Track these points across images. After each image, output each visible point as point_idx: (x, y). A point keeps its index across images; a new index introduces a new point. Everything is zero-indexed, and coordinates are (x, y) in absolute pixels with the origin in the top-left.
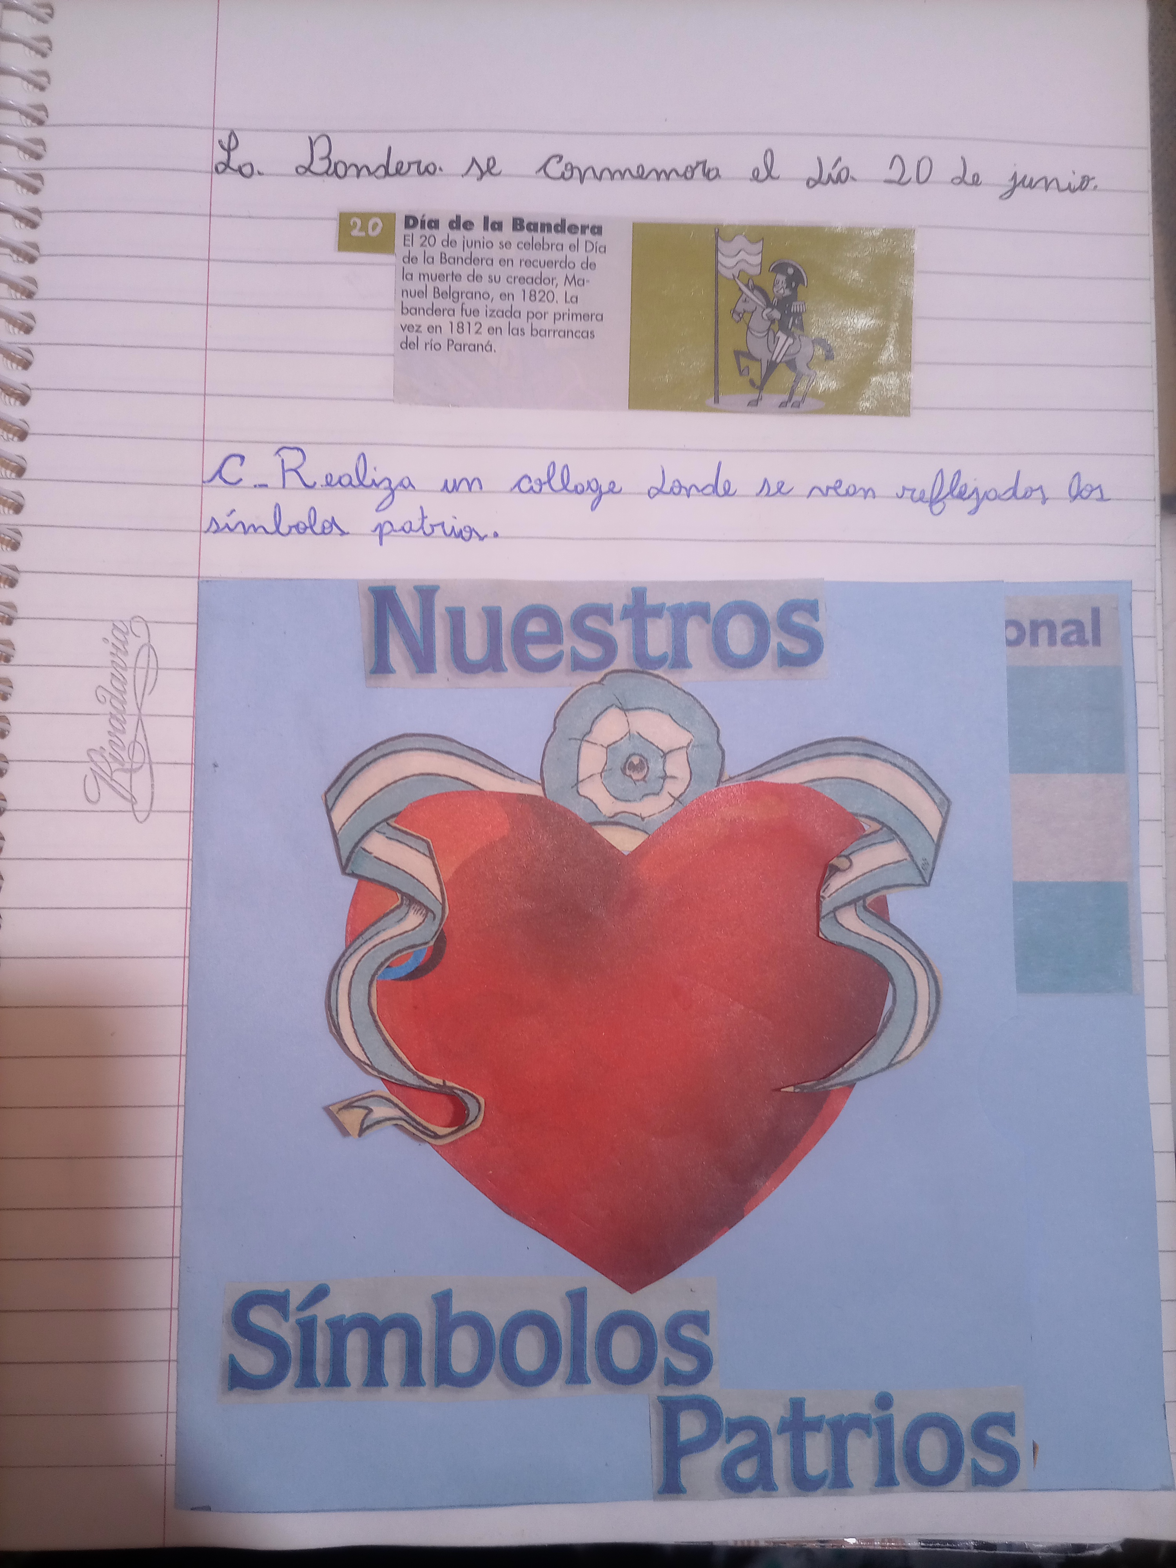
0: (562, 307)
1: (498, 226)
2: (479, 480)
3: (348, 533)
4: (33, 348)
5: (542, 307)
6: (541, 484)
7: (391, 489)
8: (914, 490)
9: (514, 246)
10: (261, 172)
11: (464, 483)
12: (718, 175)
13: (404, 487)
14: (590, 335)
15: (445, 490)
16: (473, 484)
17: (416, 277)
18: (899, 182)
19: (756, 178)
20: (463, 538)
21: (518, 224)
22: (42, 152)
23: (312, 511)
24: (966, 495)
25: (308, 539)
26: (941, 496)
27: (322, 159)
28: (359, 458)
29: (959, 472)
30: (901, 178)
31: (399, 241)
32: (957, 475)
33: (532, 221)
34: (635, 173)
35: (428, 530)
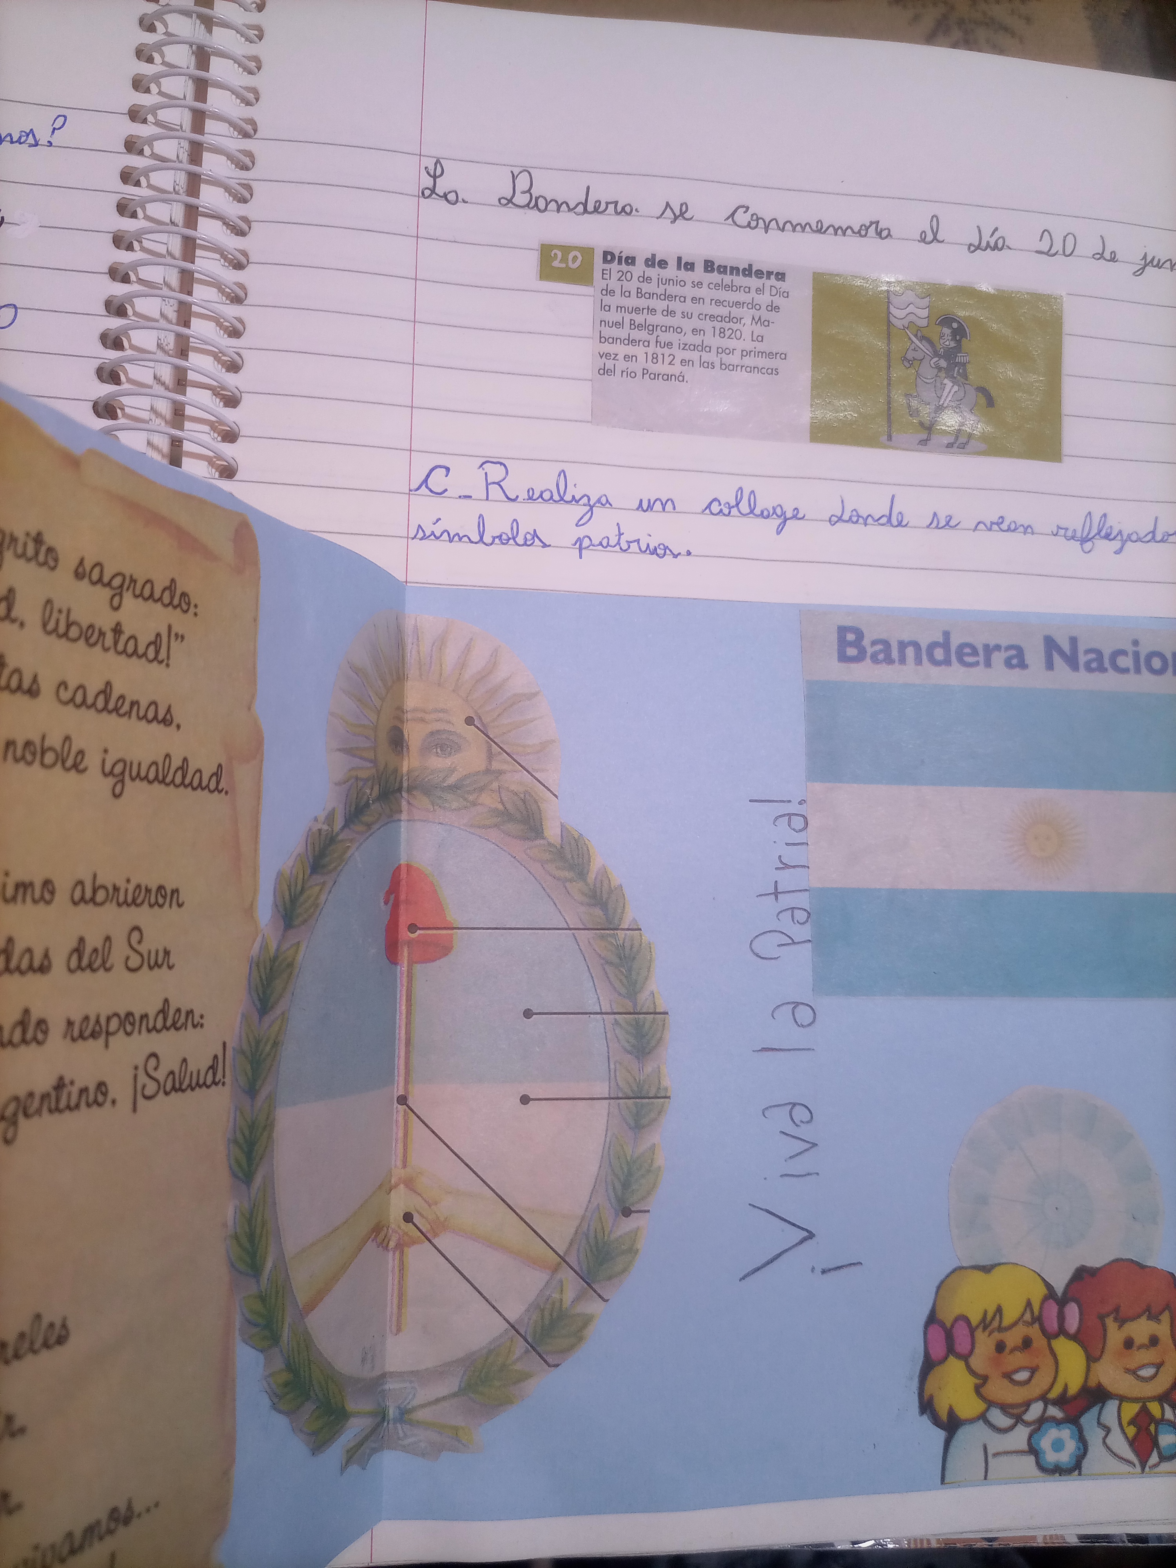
0: (749, 345)
1: (690, 266)
2: (672, 501)
3: (549, 546)
4: (243, 352)
5: (732, 344)
6: (730, 508)
7: (590, 505)
8: (1067, 529)
9: (705, 285)
10: (466, 200)
11: (658, 503)
12: (889, 235)
13: (602, 504)
14: (775, 372)
15: (640, 509)
16: (666, 504)
17: (613, 309)
18: (1047, 254)
19: (923, 240)
20: (657, 555)
21: (709, 266)
22: (250, 164)
23: (515, 523)
24: (1112, 536)
25: (510, 549)
26: (1090, 536)
27: (524, 192)
28: (559, 475)
29: (1105, 515)
30: (1049, 250)
31: (597, 274)
32: (1103, 519)
33: (723, 264)
34: (814, 228)
35: (625, 546)
